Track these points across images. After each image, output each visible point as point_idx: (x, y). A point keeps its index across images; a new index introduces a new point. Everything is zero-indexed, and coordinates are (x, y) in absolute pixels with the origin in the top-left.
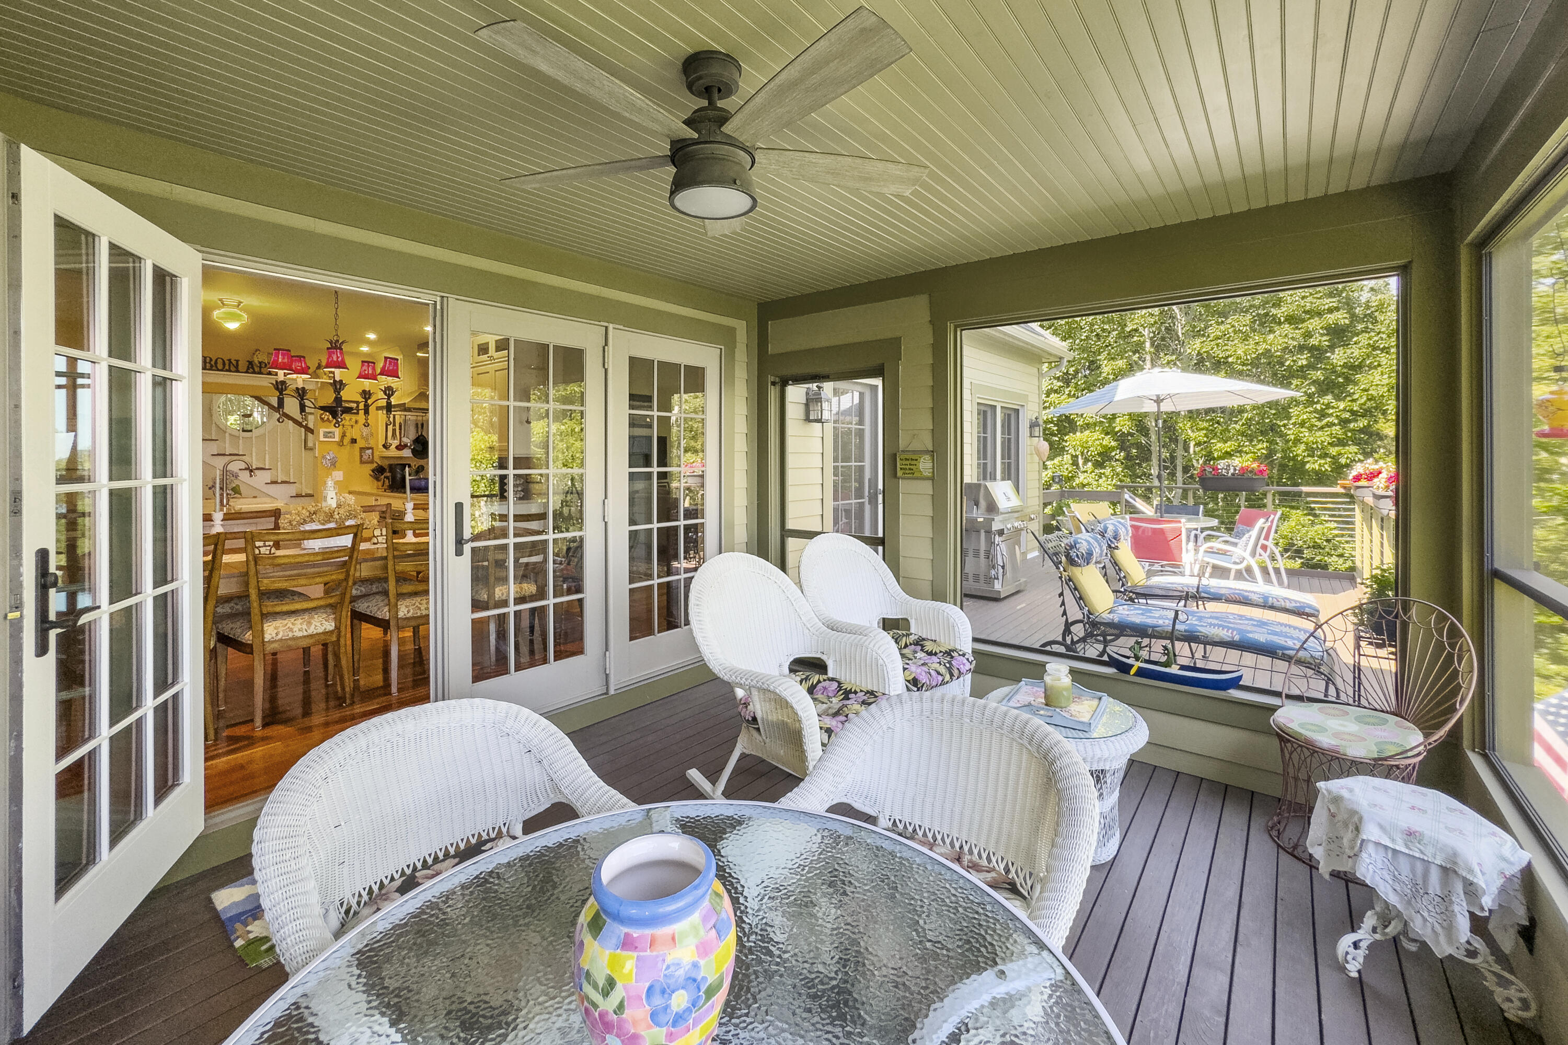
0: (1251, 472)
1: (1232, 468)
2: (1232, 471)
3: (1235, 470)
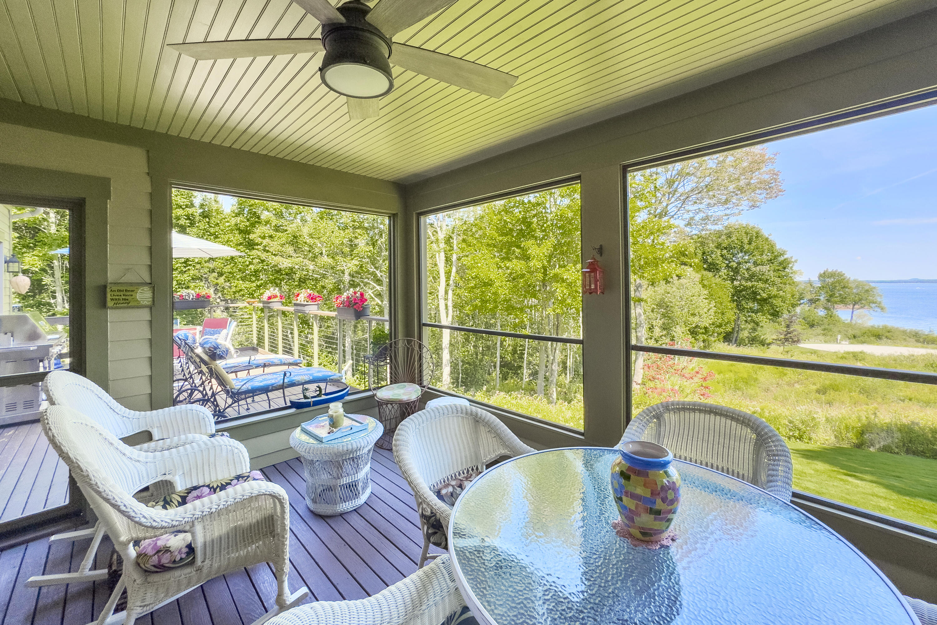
0: (203, 297)
1: (191, 295)
2: (191, 297)
3: (193, 296)
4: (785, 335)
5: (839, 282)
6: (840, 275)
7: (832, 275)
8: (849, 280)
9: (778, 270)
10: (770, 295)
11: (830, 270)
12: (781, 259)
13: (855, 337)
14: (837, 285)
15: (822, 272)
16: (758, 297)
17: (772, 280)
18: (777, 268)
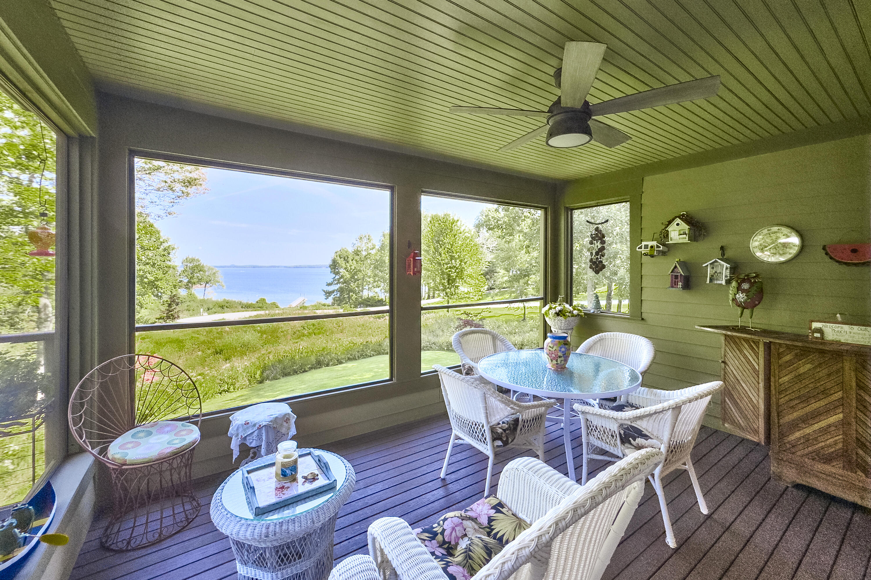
4: (167, 313)
5: (197, 266)
6: (198, 261)
7: (193, 260)
8: (203, 265)
9: (164, 255)
10: (157, 278)
11: (190, 257)
12: (165, 245)
13: (208, 309)
14: (196, 268)
15: (185, 258)
16: (146, 280)
17: (158, 264)
18: (162, 253)
